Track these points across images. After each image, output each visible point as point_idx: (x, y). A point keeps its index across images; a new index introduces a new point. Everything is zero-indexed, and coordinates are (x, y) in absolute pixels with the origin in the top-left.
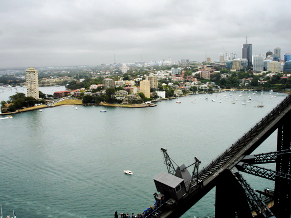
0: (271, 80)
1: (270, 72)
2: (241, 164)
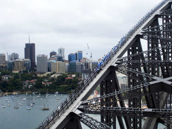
0: (55, 81)
1: (54, 73)
2: (82, 107)
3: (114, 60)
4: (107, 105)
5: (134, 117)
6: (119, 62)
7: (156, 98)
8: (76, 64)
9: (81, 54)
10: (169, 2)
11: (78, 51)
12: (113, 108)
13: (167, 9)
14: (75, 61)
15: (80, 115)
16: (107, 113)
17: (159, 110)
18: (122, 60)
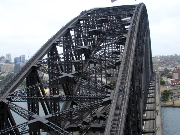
0: (5, 79)
1: (4, 73)
2: (9, 97)
3: (35, 62)
4: (31, 95)
5: (54, 102)
6: (39, 63)
7: (71, 87)
8: (20, 65)
9: (25, 57)
10: (78, 19)
11: (22, 56)
12: (36, 97)
13: (77, 24)
14: (19, 63)
15: (7, 103)
16: (32, 100)
17: (73, 96)
18: (42, 61)
